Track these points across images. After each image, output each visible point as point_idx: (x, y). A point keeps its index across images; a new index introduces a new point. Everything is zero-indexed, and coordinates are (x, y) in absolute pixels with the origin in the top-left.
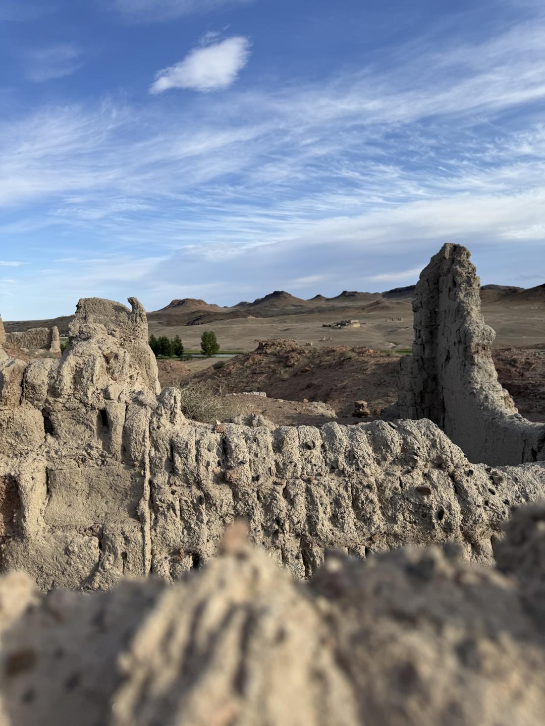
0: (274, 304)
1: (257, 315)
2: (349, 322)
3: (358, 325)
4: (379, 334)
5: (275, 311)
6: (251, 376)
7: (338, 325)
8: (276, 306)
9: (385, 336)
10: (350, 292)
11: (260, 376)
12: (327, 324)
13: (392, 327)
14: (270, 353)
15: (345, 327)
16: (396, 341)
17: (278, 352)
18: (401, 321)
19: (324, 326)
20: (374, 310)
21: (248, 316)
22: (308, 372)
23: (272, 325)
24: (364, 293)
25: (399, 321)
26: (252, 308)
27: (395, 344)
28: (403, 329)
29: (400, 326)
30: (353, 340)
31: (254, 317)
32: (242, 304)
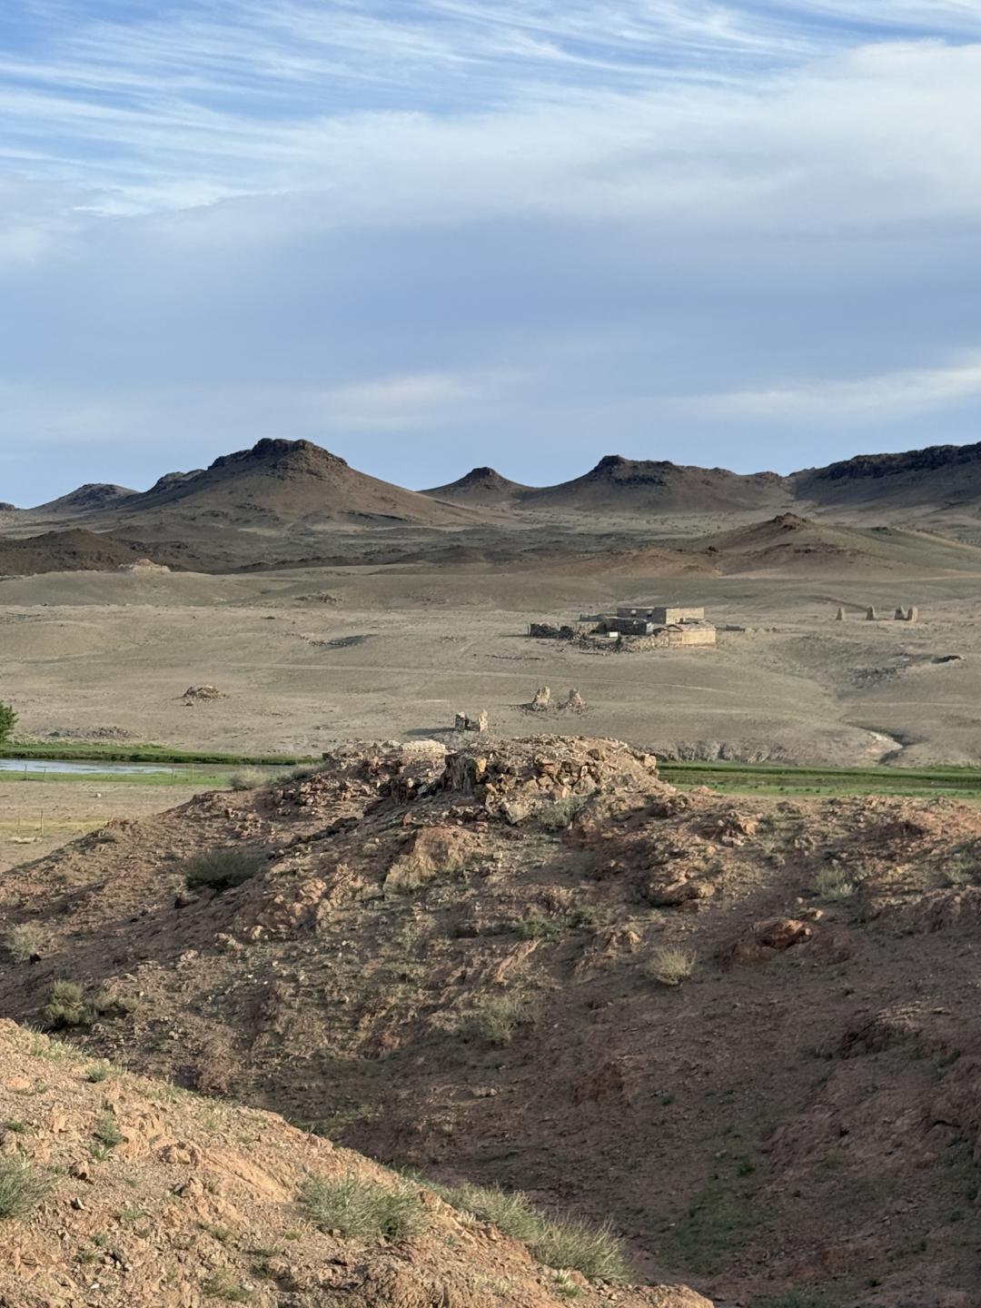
0: (255, 502)
1: (178, 555)
2: (659, 615)
3: (706, 635)
4: (810, 684)
5: (269, 540)
6: (442, 944)
7: (604, 629)
8: (266, 516)
9: (842, 696)
10: (635, 465)
11: (505, 955)
12: (554, 621)
13: (870, 652)
14: (525, 821)
15: (643, 642)
16: (901, 724)
17: (574, 817)
18: (912, 624)
19: (539, 632)
20: (764, 558)
21: (133, 561)
22: (801, 947)
23: (265, 612)
24: (705, 471)
25: (902, 624)
26: (142, 520)
27: (898, 737)
28: (929, 666)
29: (910, 650)
30: (691, 710)
31: (166, 569)
32: (93, 497)
